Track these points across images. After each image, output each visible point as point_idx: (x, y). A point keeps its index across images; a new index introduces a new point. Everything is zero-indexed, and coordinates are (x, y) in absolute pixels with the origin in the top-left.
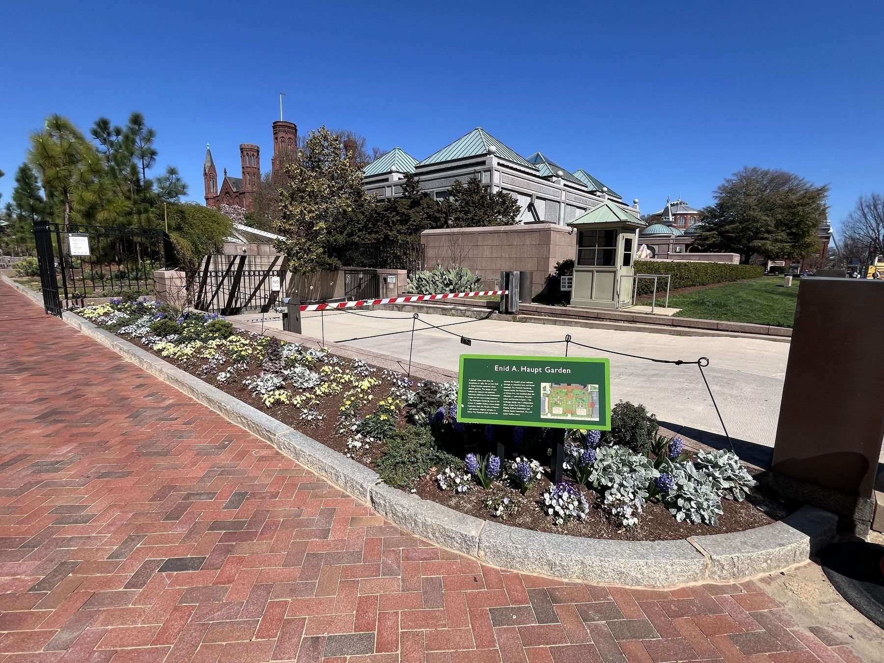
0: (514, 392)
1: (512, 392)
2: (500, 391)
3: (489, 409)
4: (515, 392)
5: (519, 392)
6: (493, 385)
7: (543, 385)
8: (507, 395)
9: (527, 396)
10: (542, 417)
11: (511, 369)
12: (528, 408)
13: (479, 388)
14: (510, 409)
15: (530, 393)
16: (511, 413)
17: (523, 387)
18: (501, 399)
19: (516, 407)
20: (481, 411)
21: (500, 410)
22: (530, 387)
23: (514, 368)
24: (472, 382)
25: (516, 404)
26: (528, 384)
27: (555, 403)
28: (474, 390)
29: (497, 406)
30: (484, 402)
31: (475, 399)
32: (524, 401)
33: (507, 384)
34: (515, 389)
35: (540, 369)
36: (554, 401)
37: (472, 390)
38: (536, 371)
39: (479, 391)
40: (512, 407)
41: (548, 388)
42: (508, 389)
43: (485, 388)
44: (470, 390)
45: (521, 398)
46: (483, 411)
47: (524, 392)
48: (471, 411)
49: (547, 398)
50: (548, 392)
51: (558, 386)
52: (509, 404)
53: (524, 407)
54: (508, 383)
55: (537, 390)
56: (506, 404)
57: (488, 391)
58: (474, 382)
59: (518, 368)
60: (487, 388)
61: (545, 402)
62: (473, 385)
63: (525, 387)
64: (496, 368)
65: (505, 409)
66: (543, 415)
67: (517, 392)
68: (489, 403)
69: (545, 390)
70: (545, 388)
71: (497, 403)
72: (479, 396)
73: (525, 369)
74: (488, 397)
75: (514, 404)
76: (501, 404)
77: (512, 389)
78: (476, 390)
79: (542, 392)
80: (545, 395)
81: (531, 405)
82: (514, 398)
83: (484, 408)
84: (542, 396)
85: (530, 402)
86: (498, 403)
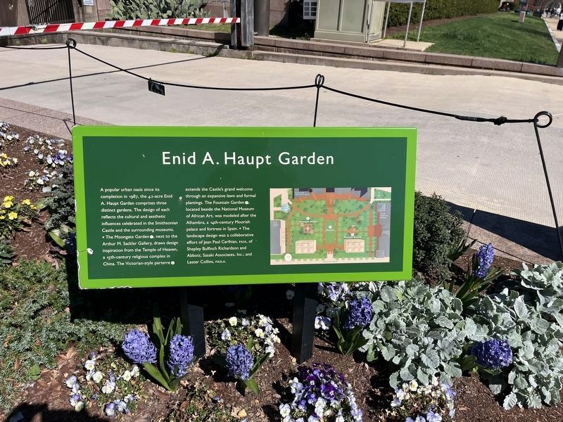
0: (209, 213)
1: (205, 213)
2: (177, 212)
3: (154, 253)
4: (214, 213)
5: (222, 213)
6: (160, 200)
7: (274, 192)
8: (193, 220)
9: (240, 219)
10: (273, 262)
11: (200, 158)
12: (243, 245)
13: (127, 207)
14: (202, 252)
15: (245, 212)
16: (206, 259)
17: (229, 200)
18: (181, 231)
19: (217, 246)
20: (137, 260)
21: (180, 255)
22: (244, 199)
23: (208, 158)
24: (109, 194)
25: (217, 239)
26: (240, 193)
27: (301, 232)
28: (115, 214)
29: (172, 246)
30: (142, 240)
31: (120, 234)
32: (233, 232)
33: (193, 196)
34: (213, 206)
35: (267, 157)
36: (298, 229)
37: (109, 214)
38: (259, 161)
39: (127, 214)
40: (206, 246)
41: (286, 200)
42: (197, 206)
43: (142, 207)
44: (105, 214)
45: (226, 226)
46: (143, 260)
47: (233, 212)
48: (112, 261)
49: (283, 223)
50: (286, 209)
51: (306, 194)
52: (198, 239)
53: (234, 245)
54: (196, 193)
55: (262, 204)
56: (193, 239)
57: (149, 214)
58: (114, 193)
59: (218, 157)
60: (147, 207)
61: (280, 230)
62: (112, 200)
63: (236, 199)
64: (164, 158)
65: (191, 252)
66: (277, 258)
67: (218, 213)
68: (152, 241)
69: (279, 205)
70: (278, 199)
71: (171, 240)
72: (128, 227)
73: (234, 158)
74: (151, 227)
75: (211, 239)
76: (182, 240)
77: (204, 206)
78: (121, 214)
79: (273, 209)
80: (279, 215)
81: (249, 238)
82: (211, 226)
83: (142, 253)
84: (272, 218)
85: (246, 232)
86: (174, 240)
